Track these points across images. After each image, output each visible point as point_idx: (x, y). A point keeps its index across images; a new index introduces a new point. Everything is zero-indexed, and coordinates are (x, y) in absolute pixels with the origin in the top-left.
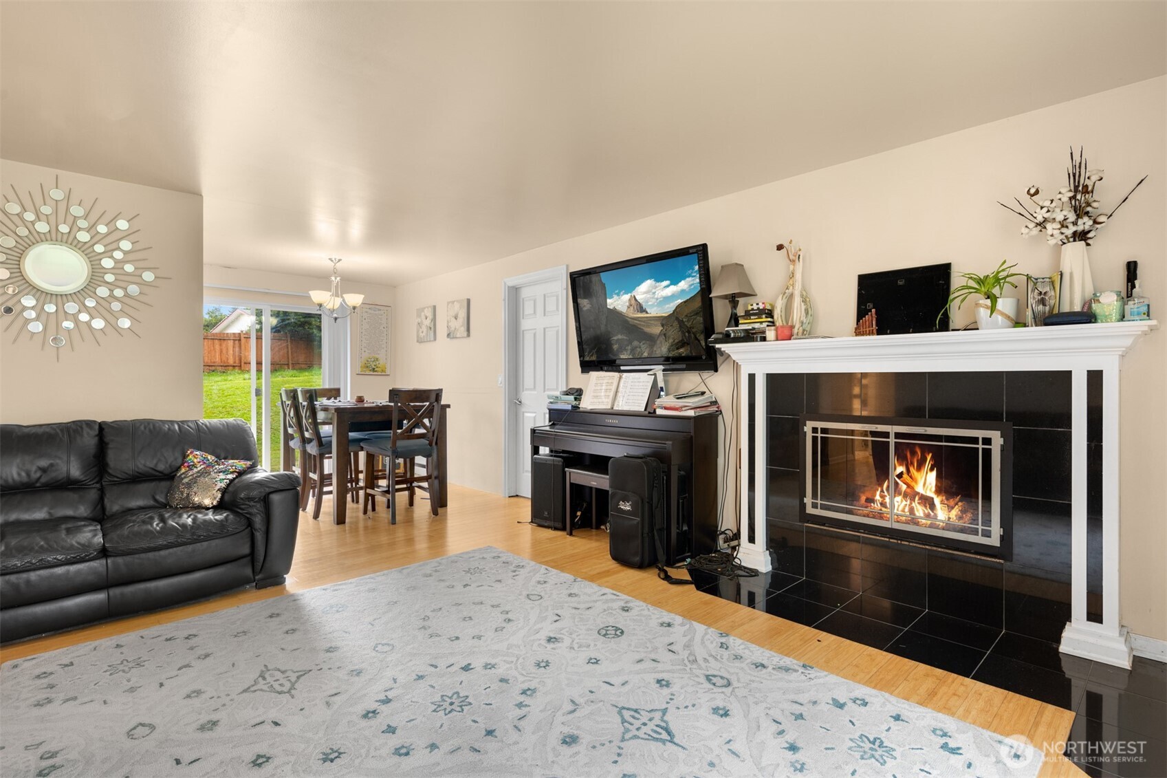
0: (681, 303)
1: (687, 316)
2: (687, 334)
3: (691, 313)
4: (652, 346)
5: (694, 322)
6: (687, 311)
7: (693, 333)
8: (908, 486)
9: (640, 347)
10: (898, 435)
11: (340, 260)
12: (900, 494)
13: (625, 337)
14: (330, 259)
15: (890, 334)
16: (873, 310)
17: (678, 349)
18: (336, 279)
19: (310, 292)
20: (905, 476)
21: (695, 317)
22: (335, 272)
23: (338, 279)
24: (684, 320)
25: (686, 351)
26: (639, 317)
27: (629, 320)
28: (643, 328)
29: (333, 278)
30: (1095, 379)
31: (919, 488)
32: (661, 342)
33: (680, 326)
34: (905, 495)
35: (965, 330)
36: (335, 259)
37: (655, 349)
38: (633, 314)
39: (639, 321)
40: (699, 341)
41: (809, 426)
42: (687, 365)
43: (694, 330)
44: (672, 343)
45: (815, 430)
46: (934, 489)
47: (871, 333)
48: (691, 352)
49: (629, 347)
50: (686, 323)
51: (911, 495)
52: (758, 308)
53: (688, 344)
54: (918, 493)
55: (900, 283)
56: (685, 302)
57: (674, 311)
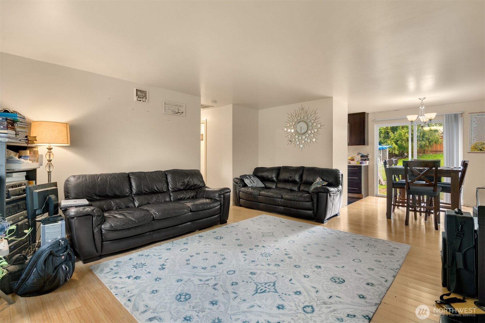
11: (424, 98)
14: (420, 99)
18: (422, 108)
19: (407, 116)
22: (422, 105)
23: (423, 107)
29: (420, 108)
36: (422, 98)
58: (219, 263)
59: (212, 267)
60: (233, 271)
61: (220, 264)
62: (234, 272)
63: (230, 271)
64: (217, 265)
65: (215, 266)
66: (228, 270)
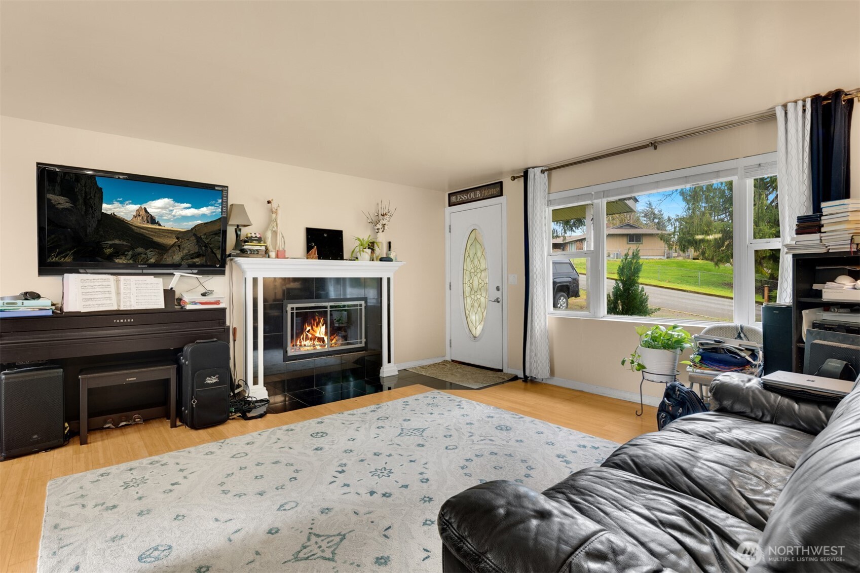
0: (201, 224)
1: (205, 234)
2: (204, 248)
3: (210, 233)
4: (161, 255)
5: (213, 240)
6: (206, 230)
7: (210, 248)
8: (312, 335)
9: (146, 254)
10: (331, 307)
12: (308, 339)
13: (125, 243)
15: (322, 259)
16: (316, 247)
17: (192, 258)
20: (311, 331)
21: (213, 236)
24: (202, 237)
25: (200, 260)
26: (149, 228)
27: (133, 227)
28: (154, 238)
30: (389, 279)
31: (318, 335)
32: (174, 252)
33: (198, 242)
34: (311, 339)
35: (349, 260)
37: (165, 257)
38: (140, 223)
39: (148, 231)
40: (215, 254)
41: (289, 306)
42: (198, 270)
43: (211, 246)
44: (186, 253)
45: (292, 309)
46: (324, 333)
47: (315, 258)
48: (206, 261)
49: (130, 253)
50: (204, 240)
51: (314, 338)
52: (256, 237)
53: (204, 256)
54: (317, 337)
55: (325, 235)
56: (205, 224)
57: (192, 229)
58: (472, 460)
59: (482, 455)
60: (449, 449)
61: (469, 459)
62: (446, 448)
63: (453, 449)
64: (474, 458)
65: (477, 456)
66: (456, 451)
